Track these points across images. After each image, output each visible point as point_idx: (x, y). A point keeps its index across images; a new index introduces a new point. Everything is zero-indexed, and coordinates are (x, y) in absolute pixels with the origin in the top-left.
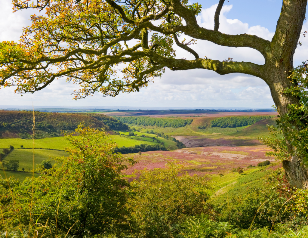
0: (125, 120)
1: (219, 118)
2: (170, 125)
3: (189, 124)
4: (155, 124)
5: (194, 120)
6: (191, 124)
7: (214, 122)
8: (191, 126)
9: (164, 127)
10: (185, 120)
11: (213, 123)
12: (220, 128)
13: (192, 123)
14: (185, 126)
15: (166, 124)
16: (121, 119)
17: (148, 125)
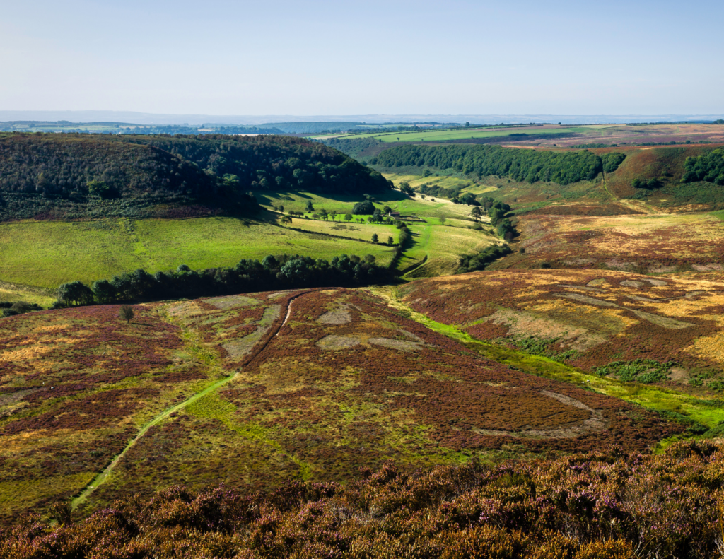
0: (433, 158)
1: (715, 151)
2: (550, 174)
3: (609, 171)
4: (507, 169)
5: (627, 158)
6: (614, 170)
7: (697, 165)
8: (616, 177)
9: (533, 181)
10: (600, 155)
11: (694, 168)
12: (714, 184)
13: (620, 166)
14: (593, 177)
15: (538, 170)
16: (422, 154)
17: (489, 174)
